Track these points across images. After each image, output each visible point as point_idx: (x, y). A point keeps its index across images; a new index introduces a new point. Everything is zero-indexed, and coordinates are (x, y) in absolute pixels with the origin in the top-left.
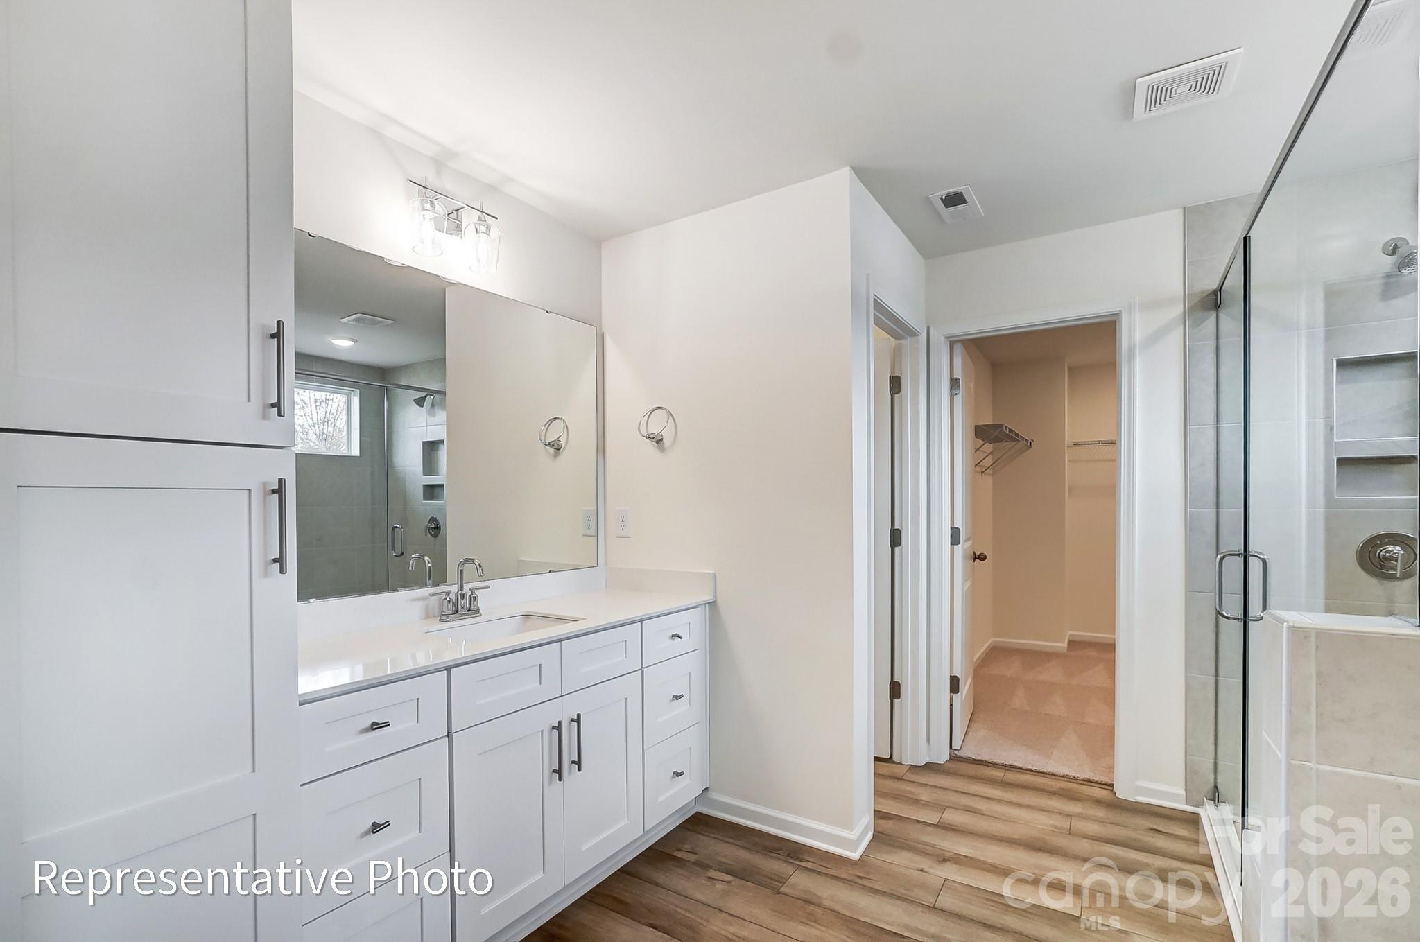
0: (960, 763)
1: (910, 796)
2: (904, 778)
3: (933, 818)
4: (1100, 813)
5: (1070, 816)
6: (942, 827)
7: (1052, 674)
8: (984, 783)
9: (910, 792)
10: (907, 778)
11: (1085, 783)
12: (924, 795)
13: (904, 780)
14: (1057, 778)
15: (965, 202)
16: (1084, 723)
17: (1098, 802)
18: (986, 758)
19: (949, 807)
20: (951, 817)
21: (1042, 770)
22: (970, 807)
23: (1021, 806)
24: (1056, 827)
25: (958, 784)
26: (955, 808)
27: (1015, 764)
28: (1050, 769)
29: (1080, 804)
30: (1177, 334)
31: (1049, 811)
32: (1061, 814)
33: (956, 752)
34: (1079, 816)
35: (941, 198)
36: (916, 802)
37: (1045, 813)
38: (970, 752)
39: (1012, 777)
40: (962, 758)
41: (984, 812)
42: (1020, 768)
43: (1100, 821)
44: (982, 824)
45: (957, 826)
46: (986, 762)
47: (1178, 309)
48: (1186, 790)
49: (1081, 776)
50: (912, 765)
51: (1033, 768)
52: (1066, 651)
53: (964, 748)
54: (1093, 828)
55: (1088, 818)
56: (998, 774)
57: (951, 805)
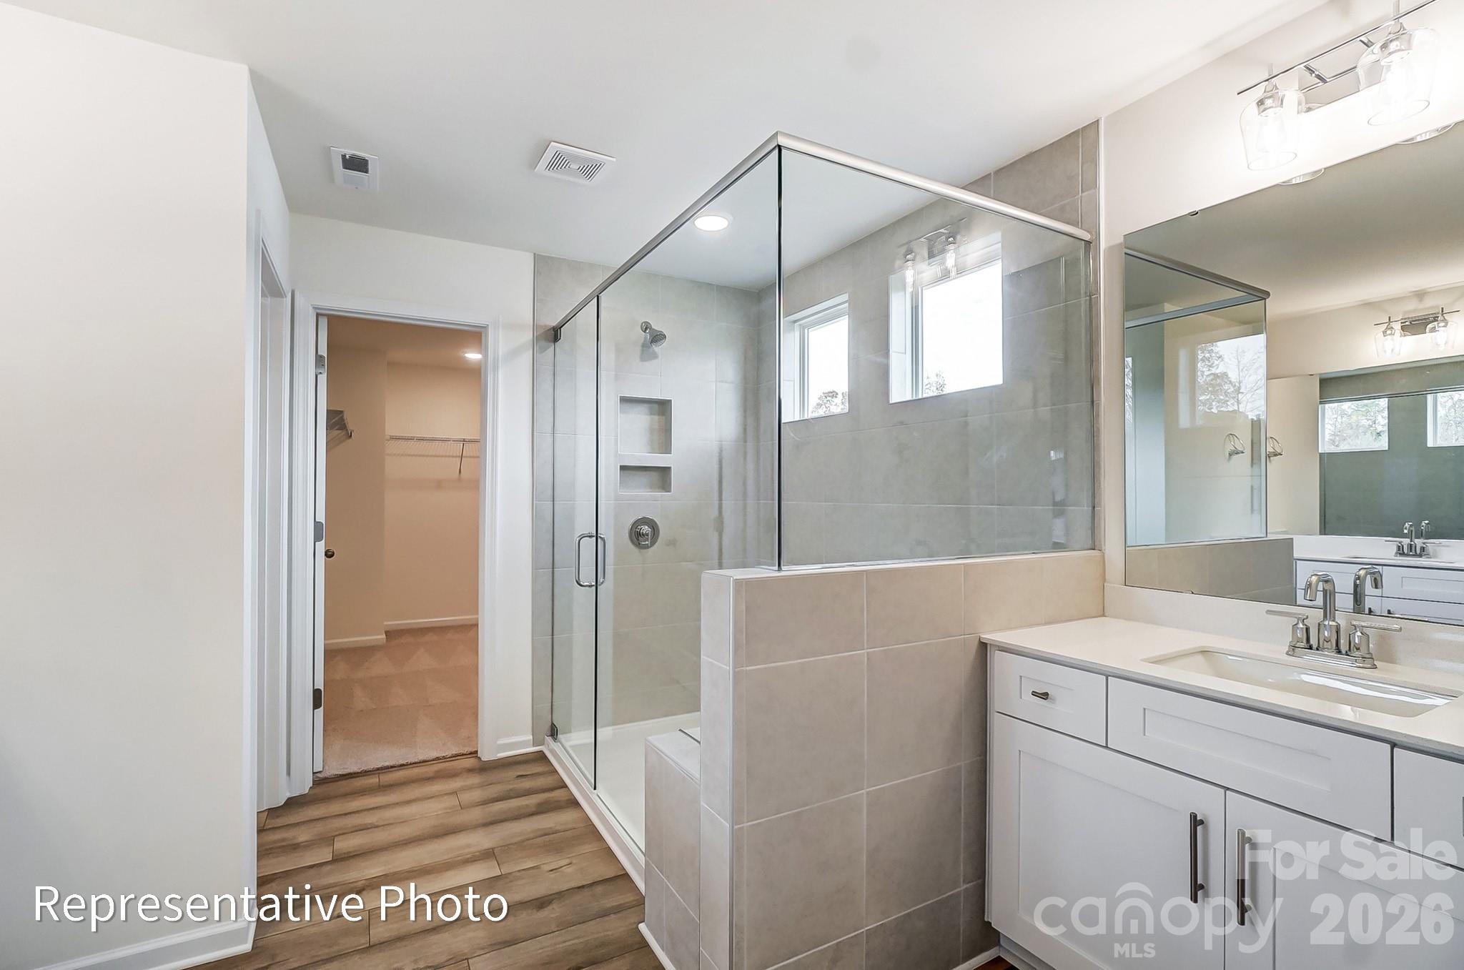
0: (327, 785)
1: (284, 844)
2: (266, 827)
3: (325, 855)
4: (475, 780)
5: (454, 793)
6: (340, 859)
7: (380, 667)
8: (362, 795)
9: (284, 840)
10: (270, 827)
11: (454, 758)
12: (303, 836)
13: (267, 830)
14: (430, 763)
15: (367, 172)
16: (430, 706)
17: (470, 771)
18: (353, 768)
19: (337, 836)
20: (343, 845)
21: (413, 761)
22: (360, 825)
23: (409, 802)
24: (446, 809)
25: (336, 807)
26: (344, 833)
27: (387, 764)
28: (421, 758)
29: (458, 779)
30: (526, 358)
31: (437, 796)
32: (446, 794)
33: (319, 775)
34: (463, 789)
35: (344, 156)
36: (295, 847)
37: (433, 800)
38: (335, 769)
39: (387, 778)
40: (328, 778)
41: (376, 824)
42: (392, 767)
43: (482, 786)
44: (380, 837)
45: (355, 851)
46: (355, 773)
47: (528, 336)
48: (533, 735)
49: (448, 753)
50: (269, 809)
51: (404, 762)
52: (385, 641)
53: (327, 768)
54: (477, 795)
55: (470, 788)
56: (373, 780)
57: (337, 833)
